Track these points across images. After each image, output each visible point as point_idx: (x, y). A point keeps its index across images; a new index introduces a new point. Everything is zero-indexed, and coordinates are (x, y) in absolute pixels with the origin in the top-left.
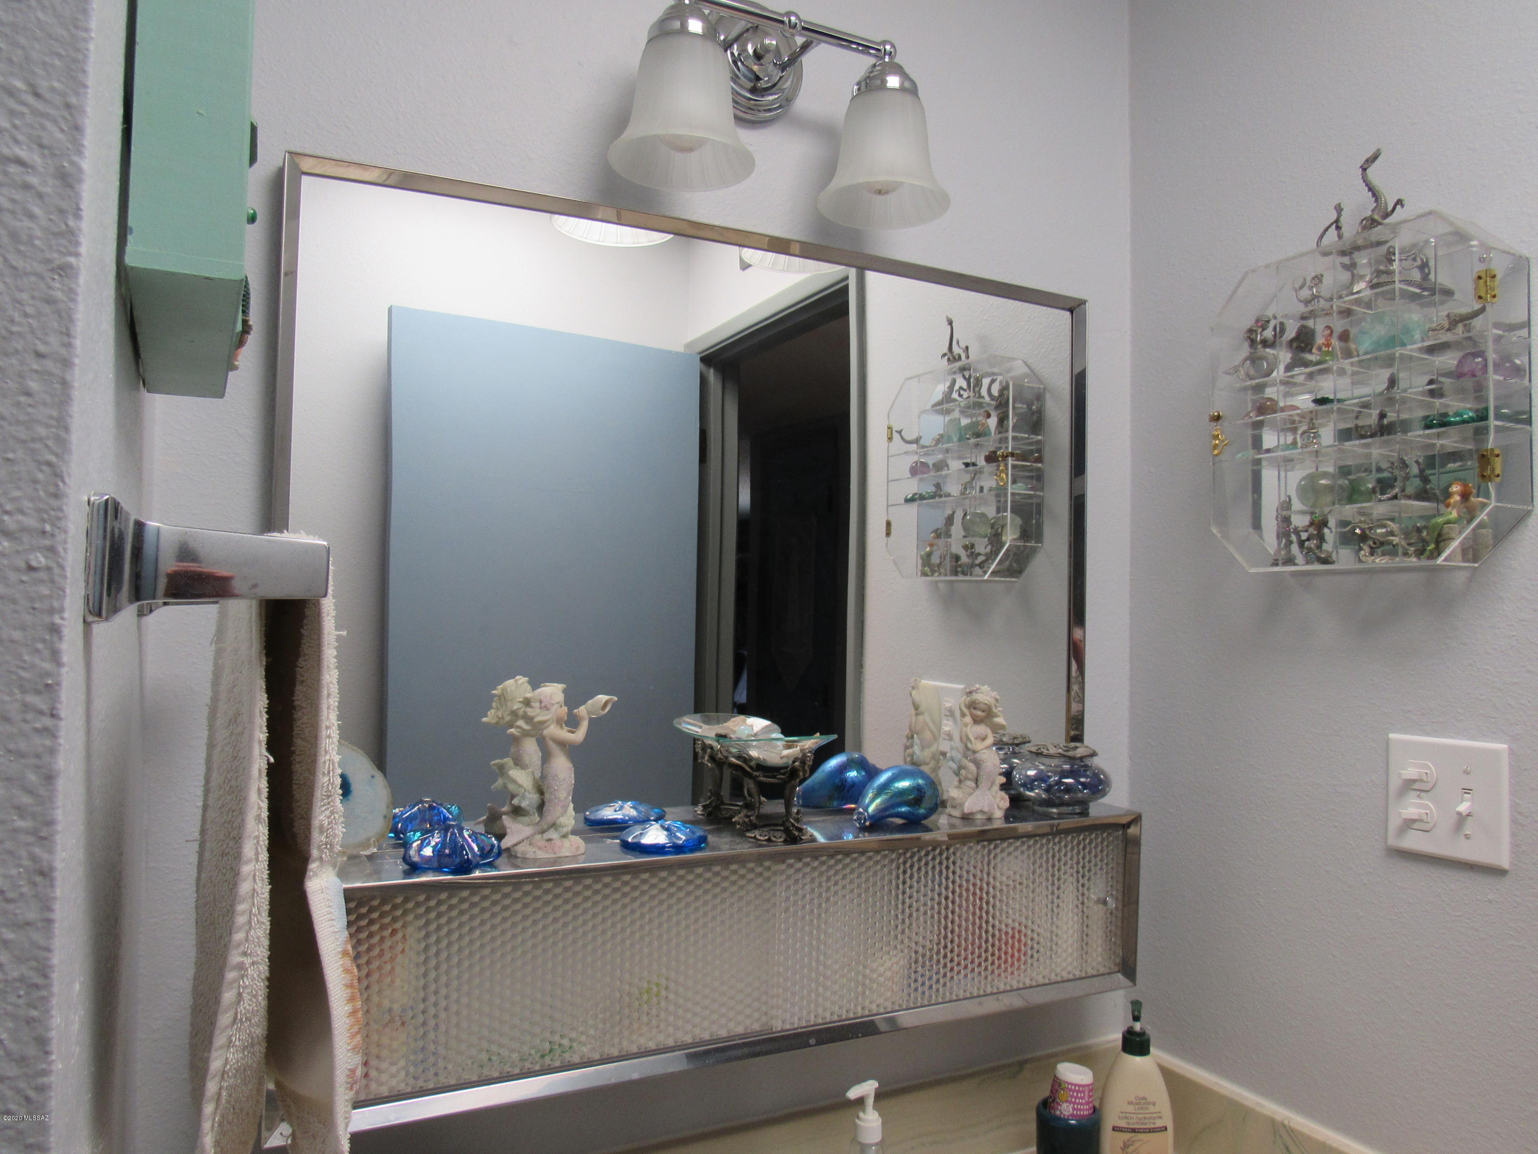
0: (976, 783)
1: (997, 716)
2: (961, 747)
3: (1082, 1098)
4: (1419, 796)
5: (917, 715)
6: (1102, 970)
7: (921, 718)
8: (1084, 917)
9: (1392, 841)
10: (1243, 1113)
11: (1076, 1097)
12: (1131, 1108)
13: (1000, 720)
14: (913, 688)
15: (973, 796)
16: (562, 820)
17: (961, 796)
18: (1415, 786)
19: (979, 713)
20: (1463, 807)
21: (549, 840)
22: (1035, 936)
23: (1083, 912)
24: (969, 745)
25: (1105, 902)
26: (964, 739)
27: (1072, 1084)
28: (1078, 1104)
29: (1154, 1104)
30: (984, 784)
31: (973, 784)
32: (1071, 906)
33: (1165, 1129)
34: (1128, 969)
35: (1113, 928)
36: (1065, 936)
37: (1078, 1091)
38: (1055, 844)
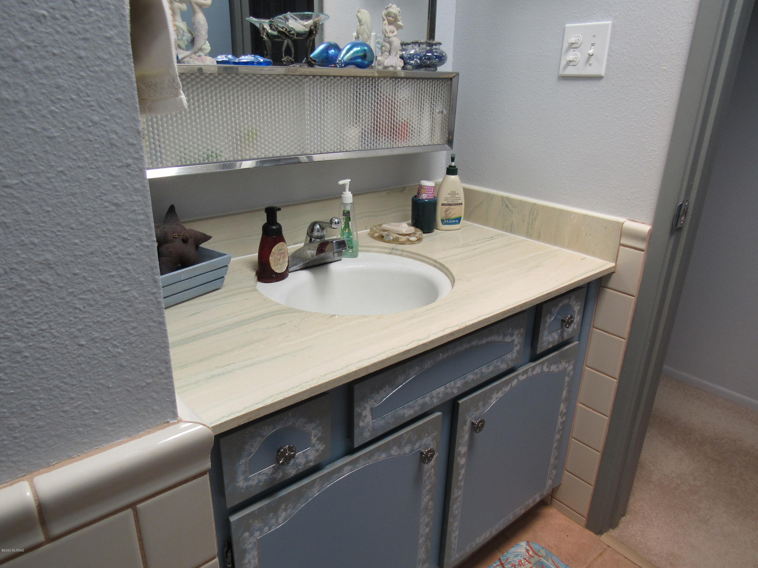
0: (390, 53)
1: (399, 21)
2: (383, 36)
3: (431, 192)
4: (574, 51)
5: (360, 25)
6: (439, 143)
7: (362, 27)
8: (433, 120)
9: (562, 73)
10: (490, 197)
11: (428, 191)
12: (449, 196)
13: (400, 23)
14: (358, 12)
15: (388, 59)
16: (205, 47)
17: (383, 59)
18: (573, 46)
19: (391, 18)
20: (591, 52)
21: (200, 56)
22: (413, 129)
23: (433, 117)
24: (386, 35)
25: (442, 112)
26: (384, 32)
27: (427, 186)
28: (429, 194)
29: (458, 194)
30: (393, 53)
31: (388, 54)
32: (428, 118)
33: (462, 204)
34: (450, 142)
35: (445, 125)
36: (425, 131)
37: (429, 189)
38: (422, 84)
